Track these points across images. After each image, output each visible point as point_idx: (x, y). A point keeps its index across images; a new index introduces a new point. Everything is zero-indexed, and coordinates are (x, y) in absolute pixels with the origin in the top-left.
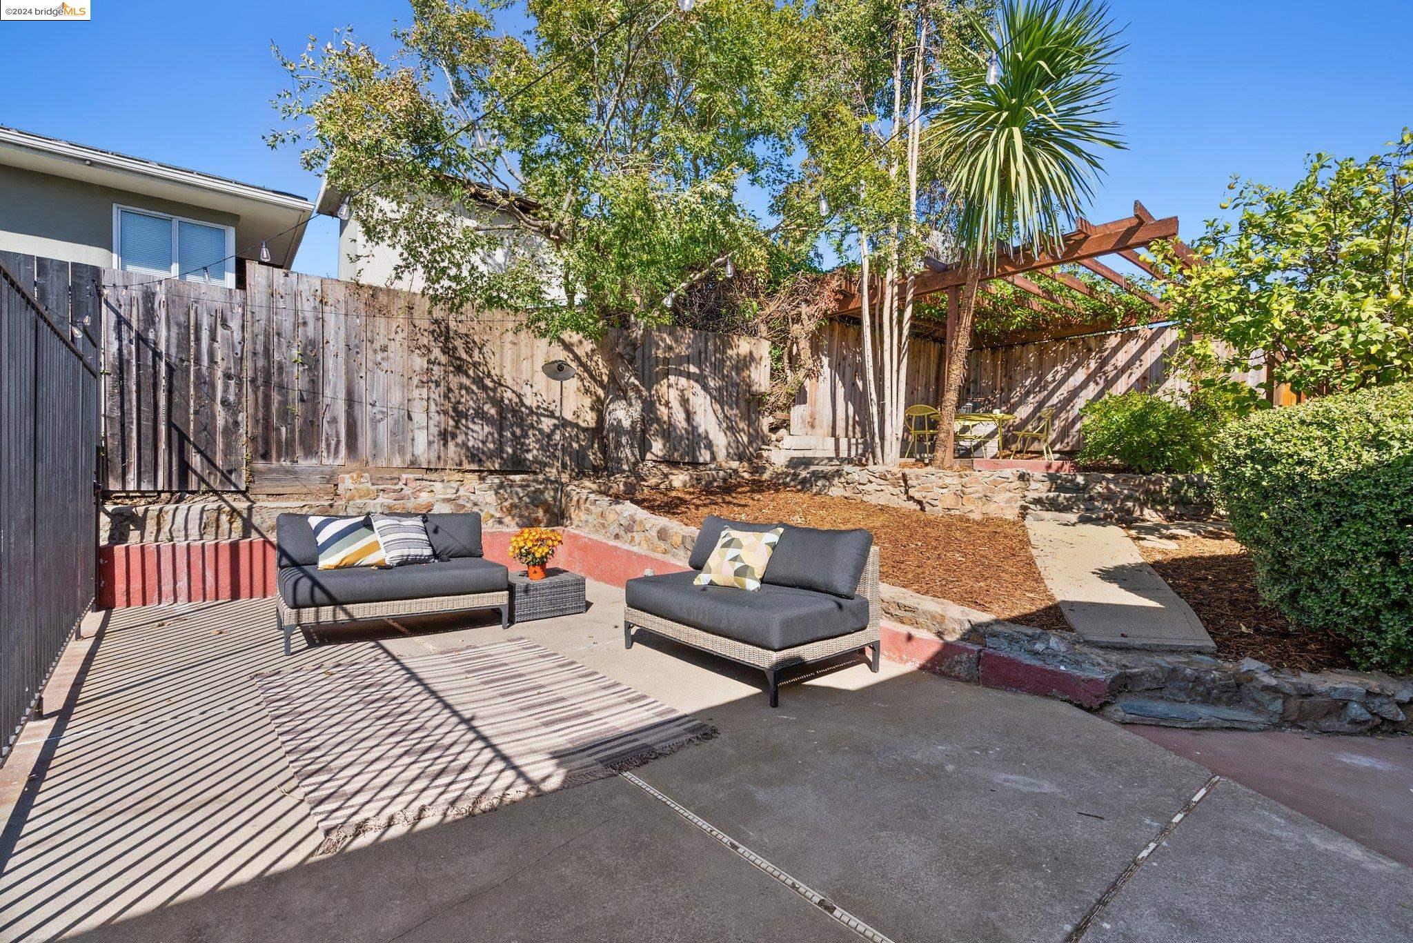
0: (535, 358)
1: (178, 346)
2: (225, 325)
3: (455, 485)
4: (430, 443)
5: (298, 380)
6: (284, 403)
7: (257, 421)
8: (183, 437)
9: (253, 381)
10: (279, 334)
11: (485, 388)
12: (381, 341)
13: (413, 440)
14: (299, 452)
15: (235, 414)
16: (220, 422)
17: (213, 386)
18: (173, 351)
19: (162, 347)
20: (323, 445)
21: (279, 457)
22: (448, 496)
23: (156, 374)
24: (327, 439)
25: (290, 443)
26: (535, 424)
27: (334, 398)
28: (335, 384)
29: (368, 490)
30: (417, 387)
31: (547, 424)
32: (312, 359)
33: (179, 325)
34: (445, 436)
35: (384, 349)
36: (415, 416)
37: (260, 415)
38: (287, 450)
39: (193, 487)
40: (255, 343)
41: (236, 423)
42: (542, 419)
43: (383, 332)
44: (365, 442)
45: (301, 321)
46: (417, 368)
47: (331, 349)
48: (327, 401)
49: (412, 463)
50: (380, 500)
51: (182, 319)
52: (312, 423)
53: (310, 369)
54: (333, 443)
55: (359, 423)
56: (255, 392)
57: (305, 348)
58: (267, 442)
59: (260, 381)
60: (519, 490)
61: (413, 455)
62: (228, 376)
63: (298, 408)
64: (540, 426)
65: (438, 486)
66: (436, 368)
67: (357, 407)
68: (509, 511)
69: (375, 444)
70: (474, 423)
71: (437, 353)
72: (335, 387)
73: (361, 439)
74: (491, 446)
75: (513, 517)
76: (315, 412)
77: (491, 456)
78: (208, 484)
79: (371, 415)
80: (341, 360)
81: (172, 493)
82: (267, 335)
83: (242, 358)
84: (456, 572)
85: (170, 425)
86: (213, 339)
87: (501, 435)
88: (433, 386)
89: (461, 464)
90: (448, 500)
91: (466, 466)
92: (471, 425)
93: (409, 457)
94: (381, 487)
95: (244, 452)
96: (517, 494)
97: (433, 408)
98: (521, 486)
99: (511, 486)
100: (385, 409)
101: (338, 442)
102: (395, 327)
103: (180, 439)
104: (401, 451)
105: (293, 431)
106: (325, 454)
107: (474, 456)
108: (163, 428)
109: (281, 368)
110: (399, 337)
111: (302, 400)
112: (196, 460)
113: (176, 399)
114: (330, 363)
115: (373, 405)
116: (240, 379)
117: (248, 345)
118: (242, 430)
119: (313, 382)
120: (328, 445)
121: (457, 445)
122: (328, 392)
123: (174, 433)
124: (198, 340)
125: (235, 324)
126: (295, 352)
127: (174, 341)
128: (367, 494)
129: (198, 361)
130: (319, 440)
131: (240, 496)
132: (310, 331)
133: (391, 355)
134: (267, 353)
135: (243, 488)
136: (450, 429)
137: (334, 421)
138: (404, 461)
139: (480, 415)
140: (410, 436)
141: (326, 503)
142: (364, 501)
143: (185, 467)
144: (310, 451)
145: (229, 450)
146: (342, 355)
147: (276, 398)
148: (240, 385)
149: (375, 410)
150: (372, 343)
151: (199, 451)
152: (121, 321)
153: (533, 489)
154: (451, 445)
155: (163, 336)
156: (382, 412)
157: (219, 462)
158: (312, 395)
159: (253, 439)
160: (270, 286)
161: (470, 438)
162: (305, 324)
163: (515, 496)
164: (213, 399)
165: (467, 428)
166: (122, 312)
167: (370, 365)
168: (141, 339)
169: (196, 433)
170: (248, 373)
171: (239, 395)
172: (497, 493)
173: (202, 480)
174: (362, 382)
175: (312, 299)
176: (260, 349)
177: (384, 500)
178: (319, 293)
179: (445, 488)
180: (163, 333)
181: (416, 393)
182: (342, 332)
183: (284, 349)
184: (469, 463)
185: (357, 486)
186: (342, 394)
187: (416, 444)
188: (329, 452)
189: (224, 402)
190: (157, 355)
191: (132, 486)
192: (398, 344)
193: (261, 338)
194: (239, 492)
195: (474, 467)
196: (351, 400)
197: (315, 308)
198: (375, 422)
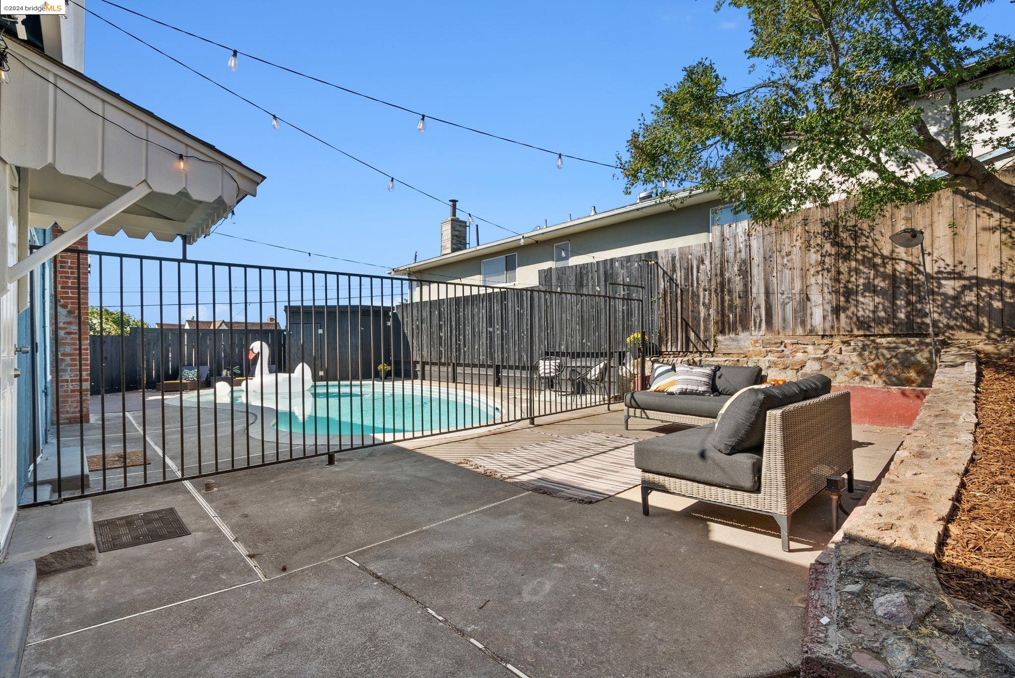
0: (935, 225)
1: (685, 279)
2: (703, 262)
3: (825, 348)
4: (824, 318)
5: (738, 285)
6: (731, 300)
7: (718, 313)
8: (687, 324)
9: (716, 290)
10: (727, 261)
11: (874, 266)
12: (786, 249)
13: (811, 315)
14: (740, 329)
15: (708, 310)
16: (702, 315)
17: (698, 296)
18: (683, 282)
19: (679, 282)
20: (752, 323)
21: (729, 332)
22: (818, 356)
23: (677, 294)
24: (754, 320)
25: (735, 323)
26: (936, 290)
27: (758, 293)
28: (759, 284)
29: (760, 351)
30: (813, 275)
31: (950, 287)
32: (745, 272)
33: (685, 269)
34: (837, 310)
35: (788, 254)
36: (812, 297)
37: (720, 309)
38: (733, 329)
39: (691, 350)
40: (716, 269)
41: (709, 315)
42: (943, 282)
43: (787, 242)
44: (777, 321)
45: (738, 250)
46: (813, 262)
47: (755, 262)
48: (754, 295)
49: (811, 331)
50: (768, 358)
51: (686, 265)
52: (746, 310)
53: (743, 278)
54: (758, 321)
55: (773, 307)
56: (717, 297)
57: (741, 266)
58: (723, 323)
59: (719, 290)
60: (885, 352)
61: (811, 326)
62: (705, 290)
63: (738, 302)
64: (942, 290)
65: (810, 348)
66: (827, 259)
67: (771, 296)
68: (876, 370)
69: (784, 320)
70: (865, 297)
71: (828, 247)
72: (759, 286)
73: (775, 318)
74: (882, 314)
75: (880, 376)
76: (747, 303)
77: (879, 322)
78: (697, 348)
79: (781, 300)
80: (762, 268)
81: (684, 353)
82: (722, 263)
83: (711, 279)
84: (699, 402)
85: (682, 318)
86: (698, 272)
87: (894, 304)
88: (825, 273)
89: (852, 331)
90: (818, 359)
91: (856, 332)
92: (861, 299)
93: (809, 327)
94: (768, 349)
95: (712, 330)
96: (883, 355)
97: (826, 290)
98: (888, 349)
99: (877, 349)
100: (790, 295)
101: (761, 320)
102: (795, 237)
103: (686, 326)
104: (803, 323)
105: (736, 316)
106: (753, 329)
107: (862, 324)
108: (679, 320)
109: (729, 280)
110: (798, 244)
111: (740, 297)
112: (692, 335)
113: (684, 306)
114: (755, 271)
115: (782, 294)
116: (710, 291)
117: (713, 272)
118: (712, 318)
119: (745, 285)
120: (755, 323)
121: (847, 317)
122: (754, 290)
123: (684, 322)
124: (692, 274)
125: (707, 262)
126: (736, 269)
127: (683, 277)
128: (760, 354)
129: (692, 286)
130: (750, 320)
131: (710, 354)
132: (743, 255)
133: (794, 257)
134: (722, 274)
135: (712, 350)
136: (841, 304)
137: (759, 307)
138: (805, 331)
139: (871, 288)
140: (809, 312)
141: (736, 359)
142: (758, 358)
143: (688, 339)
144: (746, 328)
145: (706, 329)
146: (762, 265)
147: (727, 298)
148: (710, 294)
149: (784, 297)
150: (780, 252)
151: (693, 331)
152: (665, 273)
153: (901, 350)
154: (842, 316)
155: (679, 276)
156: (789, 298)
157: (702, 337)
158: (746, 292)
159: (716, 323)
160: (723, 235)
161: (860, 309)
162: (740, 251)
163: (881, 358)
164: (698, 304)
165: (857, 301)
166: (665, 269)
167: (779, 267)
168: (671, 279)
169: (692, 322)
170: (713, 287)
171: (710, 300)
172: (860, 355)
173: (694, 346)
174: (775, 280)
175: (743, 236)
176: (718, 272)
177: (771, 357)
178: (747, 231)
179: (815, 349)
180: (679, 274)
181: (812, 280)
182: (761, 251)
183: (730, 269)
184: (858, 329)
185: (754, 348)
186: (762, 290)
187: (814, 316)
188: (755, 327)
189: (704, 304)
190: (677, 285)
191: (669, 350)
192: (798, 248)
193: (719, 265)
194: (709, 352)
195: (861, 332)
196: (767, 293)
197: (746, 240)
198: (784, 305)
